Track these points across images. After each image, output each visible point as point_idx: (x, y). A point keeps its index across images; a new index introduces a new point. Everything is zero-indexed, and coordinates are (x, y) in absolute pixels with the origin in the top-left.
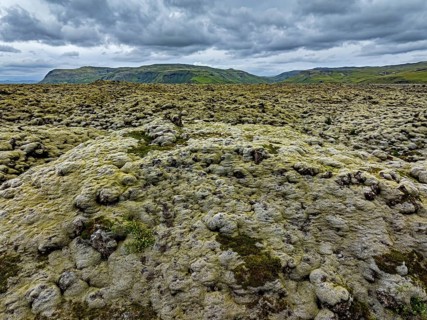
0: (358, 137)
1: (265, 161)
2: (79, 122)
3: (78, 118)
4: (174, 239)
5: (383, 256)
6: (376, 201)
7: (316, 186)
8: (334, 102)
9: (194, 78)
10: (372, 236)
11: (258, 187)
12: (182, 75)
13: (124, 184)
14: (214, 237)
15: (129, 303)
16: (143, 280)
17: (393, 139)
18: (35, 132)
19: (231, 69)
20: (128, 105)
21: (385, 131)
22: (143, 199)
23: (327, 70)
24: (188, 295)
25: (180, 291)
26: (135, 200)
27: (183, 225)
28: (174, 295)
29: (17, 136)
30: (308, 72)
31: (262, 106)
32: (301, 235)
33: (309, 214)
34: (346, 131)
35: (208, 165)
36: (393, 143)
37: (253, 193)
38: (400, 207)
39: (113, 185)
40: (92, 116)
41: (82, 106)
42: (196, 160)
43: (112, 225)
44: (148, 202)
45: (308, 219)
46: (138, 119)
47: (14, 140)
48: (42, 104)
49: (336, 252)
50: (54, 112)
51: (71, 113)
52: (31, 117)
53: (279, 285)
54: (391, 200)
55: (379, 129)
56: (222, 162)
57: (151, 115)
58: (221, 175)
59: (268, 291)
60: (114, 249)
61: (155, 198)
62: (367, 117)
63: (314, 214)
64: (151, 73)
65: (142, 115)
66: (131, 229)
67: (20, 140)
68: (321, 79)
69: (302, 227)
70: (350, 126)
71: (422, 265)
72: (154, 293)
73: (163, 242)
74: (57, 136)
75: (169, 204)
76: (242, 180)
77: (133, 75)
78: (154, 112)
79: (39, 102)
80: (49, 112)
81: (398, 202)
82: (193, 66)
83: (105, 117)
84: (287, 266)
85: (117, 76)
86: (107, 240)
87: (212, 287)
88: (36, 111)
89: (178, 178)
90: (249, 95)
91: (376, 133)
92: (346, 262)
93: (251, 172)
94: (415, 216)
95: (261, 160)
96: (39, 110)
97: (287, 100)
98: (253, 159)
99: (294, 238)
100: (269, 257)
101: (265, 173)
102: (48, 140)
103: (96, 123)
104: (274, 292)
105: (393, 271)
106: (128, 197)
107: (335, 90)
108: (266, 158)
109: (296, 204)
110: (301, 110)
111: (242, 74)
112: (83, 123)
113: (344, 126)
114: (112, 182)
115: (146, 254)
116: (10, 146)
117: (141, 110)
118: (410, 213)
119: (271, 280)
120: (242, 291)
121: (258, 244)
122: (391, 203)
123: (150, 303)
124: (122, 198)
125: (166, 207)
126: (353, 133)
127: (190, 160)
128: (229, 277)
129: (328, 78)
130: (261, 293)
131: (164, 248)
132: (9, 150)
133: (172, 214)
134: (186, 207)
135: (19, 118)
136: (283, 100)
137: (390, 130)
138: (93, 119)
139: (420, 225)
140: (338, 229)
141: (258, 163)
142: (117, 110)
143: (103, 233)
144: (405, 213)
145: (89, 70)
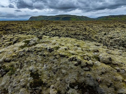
0: (113, 40)
1: (52, 52)
2: (31, 33)
3: (31, 32)
4: (20, 73)
5: (73, 83)
6: (78, 66)
7: (63, 60)
8: (110, 27)
9: (71, 19)
10: (72, 77)
11: (48, 59)
12: (67, 18)
13: (13, 57)
14: (30, 73)
15: (3, 89)
16: (9, 83)
17: (124, 41)
18: (17, 36)
19: (83, 16)
20: (45, 29)
21: (122, 38)
22: (17, 61)
23: (114, 16)
24: (17, 88)
25: (15, 87)
26: (15, 61)
27: (24, 69)
28: (14, 88)
29: (12, 37)
30: (107, 17)
31: (85, 29)
32: (53, 74)
33: (57, 69)
34: (109, 37)
35: (38, 52)
36: (123, 42)
37: (46, 61)
38: (84, 69)
39: (10, 57)
40: (35, 31)
41: (33, 29)
42: (35, 51)
43: (6, 68)
44: (18, 62)
45: (57, 70)
46: (47, 33)
47: (11, 39)
48: (22, 28)
49: (61, 80)
50: (25, 30)
51: (29, 31)
52: (19, 32)
53: (40, 88)
54: (83, 66)
55: (120, 37)
56: (42, 52)
57: (50, 32)
58: (40, 55)
59: (37, 89)
60: (5, 74)
61: (20, 61)
62: (118, 33)
63: (59, 69)
64: (58, 17)
65: (48, 31)
66: (10, 69)
67: (13, 39)
68: (111, 19)
69: (55, 72)
70: (111, 36)
71: (84, 86)
72: (9, 87)
73: (17, 73)
74: (23, 38)
75: (23, 63)
76: (44, 57)
77: (53, 18)
78: (51, 31)
79: (21, 27)
80: (24, 30)
81: (84, 67)
82: (71, 15)
83: (38, 32)
84: (45, 83)
85: (49, 18)
86: (3, 72)
87: (24, 87)
88: (20, 30)
89: (28, 55)
90: (85, 25)
91: (118, 39)
92: (62, 84)
93: (47, 55)
94: (88, 72)
95: (51, 52)
96: (21, 30)
97: (95, 27)
98: (49, 51)
99: (51, 75)
100: (41, 80)
101: (51, 55)
102: (20, 39)
103: (35, 34)
104: (39, 90)
105: (73, 88)
106: (13, 61)
107: (113, 23)
108: (53, 51)
109: (55, 65)
110: (99, 30)
111: (86, 17)
112: (32, 33)
113: (109, 36)
114: (10, 56)
115: (12, 76)
116: (10, 40)
117: (48, 30)
118: (87, 71)
119: (38, 87)
120: (30, 89)
121: (40, 76)
122: (82, 67)
123: (8, 89)
124: (11, 60)
125: (21, 64)
126: (111, 38)
127: (33, 50)
128: (28, 85)
129: (114, 19)
130: (35, 90)
131: (16, 75)
132: (9, 41)
133: (22, 66)
134: (27, 64)
135: (16, 32)
136: (95, 26)
137: (124, 37)
138: (35, 32)
139: (88, 74)
140: (64, 74)
141: (50, 53)
142: (42, 30)
143: (3, 70)
144: (85, 71)
145: (41, 17)
